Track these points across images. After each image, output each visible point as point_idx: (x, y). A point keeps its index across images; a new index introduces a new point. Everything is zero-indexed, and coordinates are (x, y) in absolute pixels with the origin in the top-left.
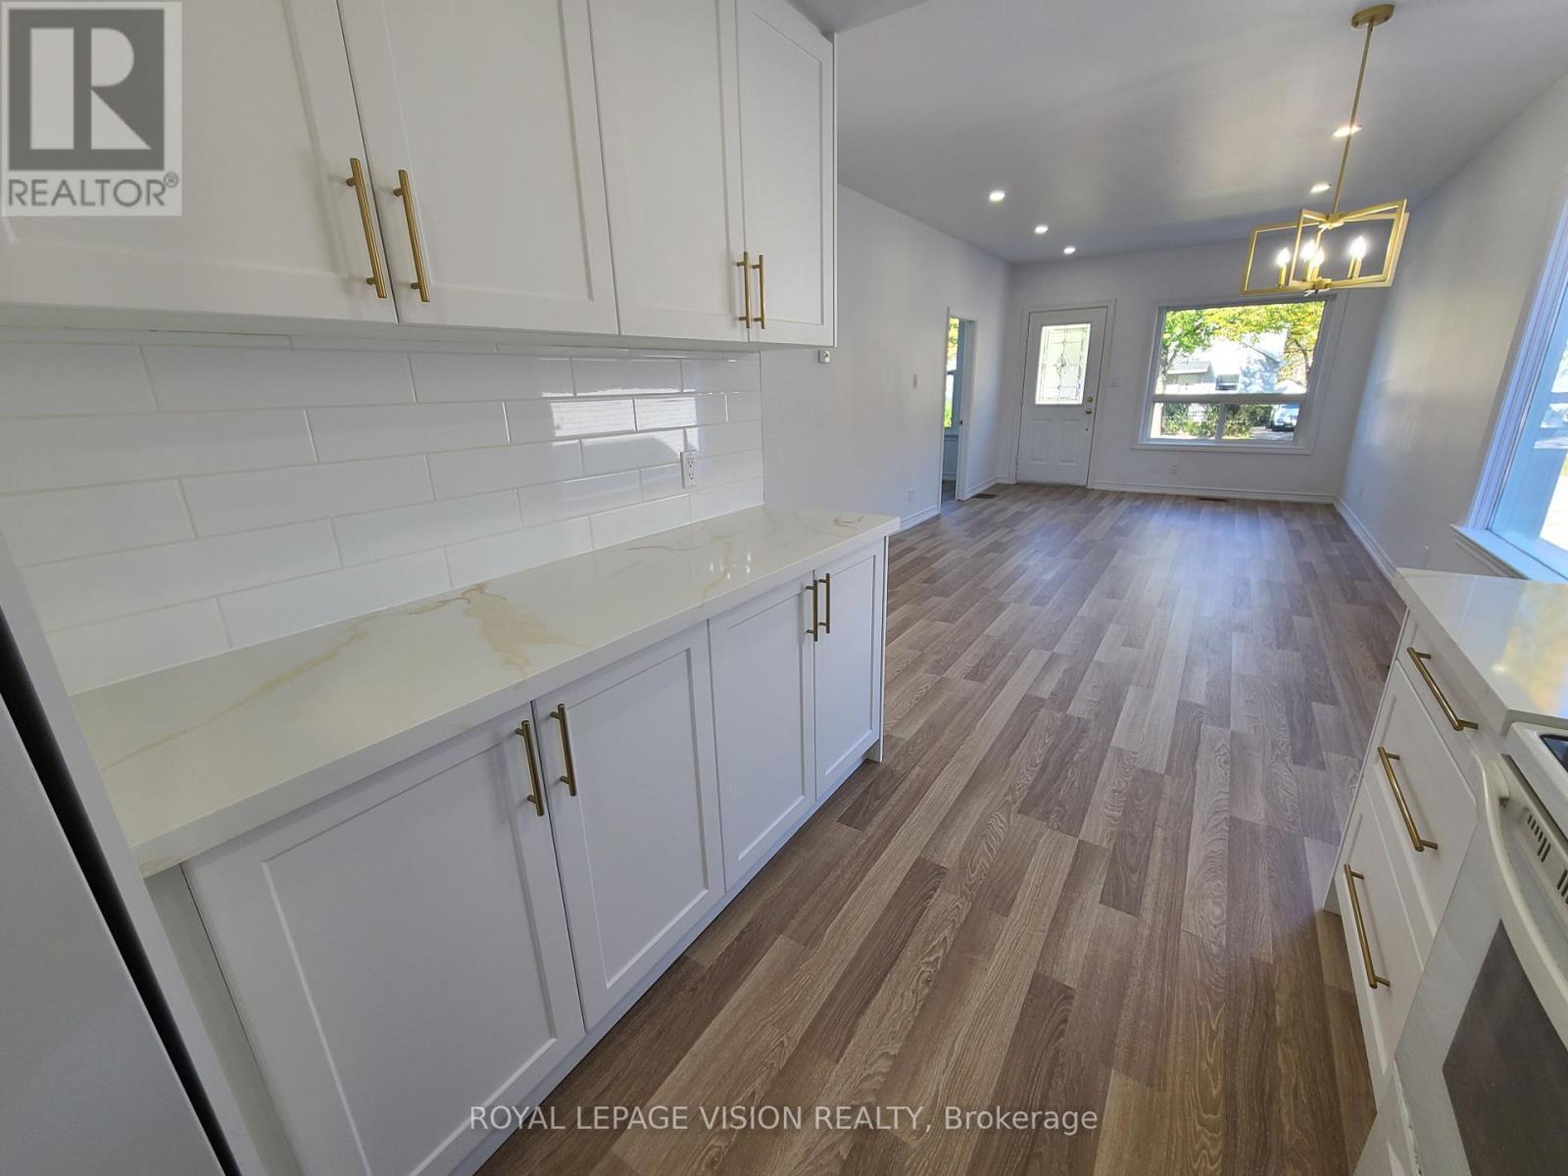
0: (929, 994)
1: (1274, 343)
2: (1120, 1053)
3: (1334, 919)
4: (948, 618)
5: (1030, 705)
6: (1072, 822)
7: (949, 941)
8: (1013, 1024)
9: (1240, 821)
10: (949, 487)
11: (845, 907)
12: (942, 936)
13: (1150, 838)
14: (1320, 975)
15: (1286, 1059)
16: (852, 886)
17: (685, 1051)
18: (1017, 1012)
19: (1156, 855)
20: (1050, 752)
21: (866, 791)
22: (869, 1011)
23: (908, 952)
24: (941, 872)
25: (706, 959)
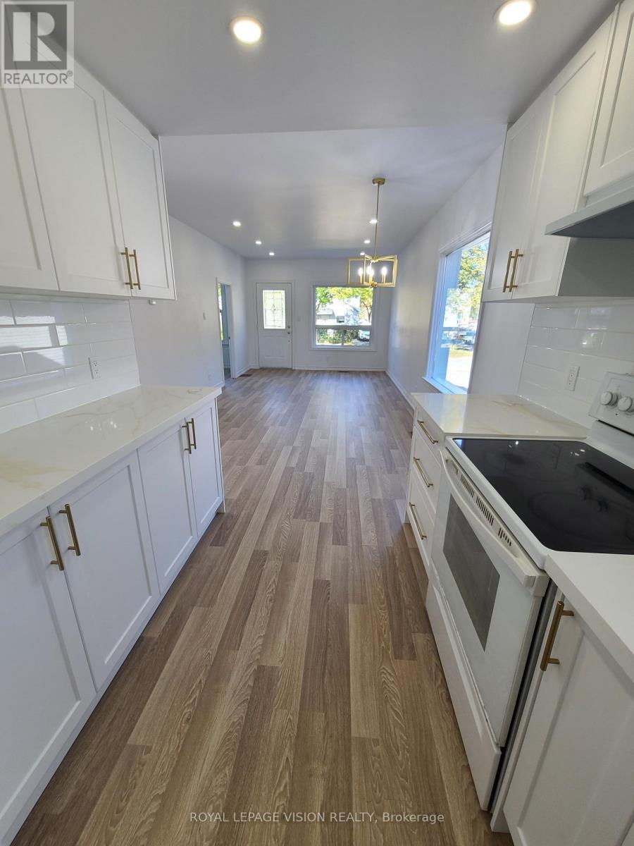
0: (273, 605)
1: (356, 302)
2: (350, 597)
3: (409, 525)
4: (242, 437)
5: (288, 471)
6: (315, 517)
7: (276, 580)
8: (310, 603)
9: (374, 499)
10: (227, 372)
11: (225, 582)
12: (273, 580)
13: (346, 514)
14: (407, 544)
15: (402, 577)
16: (225, 573)
17: (157, 680)
18: (310, 598)
19: (349, 521)
20: (301, 490)
21: (221, 528)
22: (247, 623)
23: (259, 592)
24: (266, 553)
25: (155, 634)
